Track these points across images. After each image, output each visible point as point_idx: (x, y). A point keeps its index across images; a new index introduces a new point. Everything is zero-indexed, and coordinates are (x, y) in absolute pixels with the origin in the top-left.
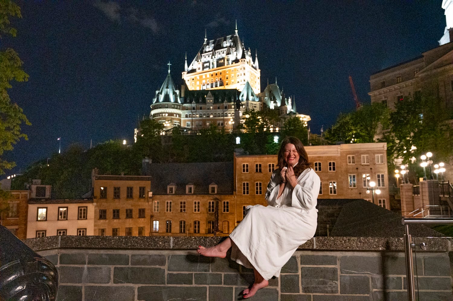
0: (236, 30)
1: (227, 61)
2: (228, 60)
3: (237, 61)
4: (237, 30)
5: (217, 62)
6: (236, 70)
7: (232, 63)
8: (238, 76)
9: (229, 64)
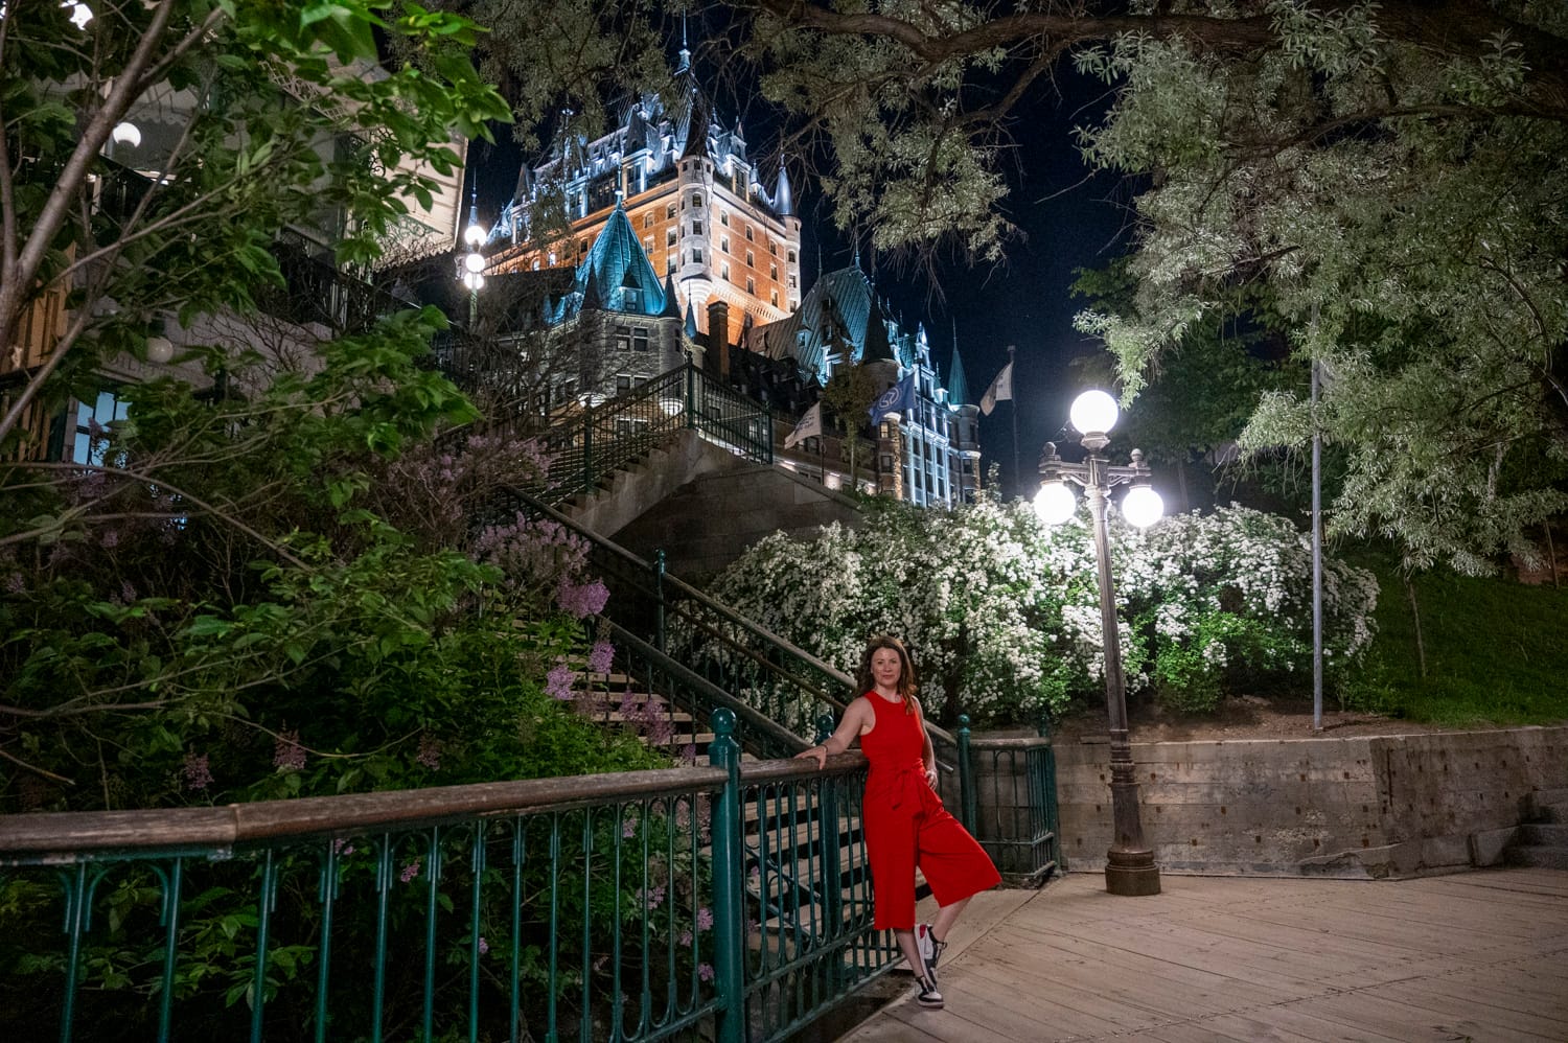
0: (683, 48)
1: (630, 180)
2: (633, 177)
3: (669, 172)
4: (688, 48)
5: (591, 191)
6: (663, 215)
7: (649, 187)
8: (672, 241)
9: (638, 192)
